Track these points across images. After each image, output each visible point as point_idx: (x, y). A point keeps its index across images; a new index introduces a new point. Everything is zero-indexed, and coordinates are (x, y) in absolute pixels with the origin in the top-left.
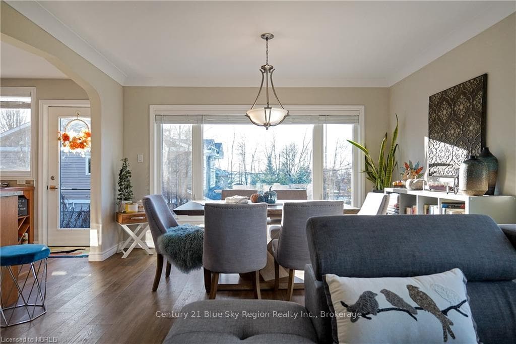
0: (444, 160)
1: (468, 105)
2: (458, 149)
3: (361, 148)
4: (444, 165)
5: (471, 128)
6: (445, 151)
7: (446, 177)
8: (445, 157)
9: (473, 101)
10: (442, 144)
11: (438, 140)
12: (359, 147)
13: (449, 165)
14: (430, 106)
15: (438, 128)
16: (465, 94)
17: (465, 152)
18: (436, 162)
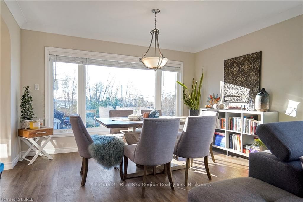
0: (234, 94)
1: (251, 66)
2: (244, 88)
3: (181, 85)
4: (235, 96)
5: (252, 78)
6: (235, 89)
7: (236, 102)
8: (235, 92)
9: (254, 65)
10: (233, 86)
11: (230, 83)
12: (180, 84)
13: (238, 96)
14: (225, 65)
15: (230, 77)
16: (248, 61)
17: (248, 90)
18: (229, 95)
